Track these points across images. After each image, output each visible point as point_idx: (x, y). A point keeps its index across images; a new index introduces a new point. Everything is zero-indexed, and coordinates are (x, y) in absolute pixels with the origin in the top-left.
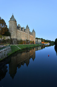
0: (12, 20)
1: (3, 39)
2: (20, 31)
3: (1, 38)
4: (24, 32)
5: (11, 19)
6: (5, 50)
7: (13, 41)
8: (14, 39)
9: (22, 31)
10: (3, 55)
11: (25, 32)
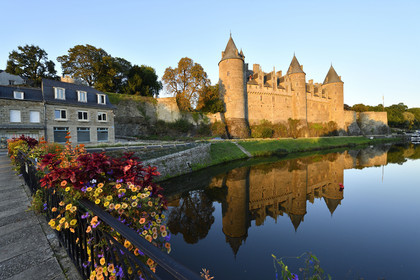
0: (228, 55)
1: (202, 124)
2: (258, 90)
3: (196, 121)
4: (278, 91)
5: (225, 53)
6: (185, 154)
7: (233, 128)
8: (234, 122)
9: (268, 86)
10: (176, 167)
11: (280, 87)
